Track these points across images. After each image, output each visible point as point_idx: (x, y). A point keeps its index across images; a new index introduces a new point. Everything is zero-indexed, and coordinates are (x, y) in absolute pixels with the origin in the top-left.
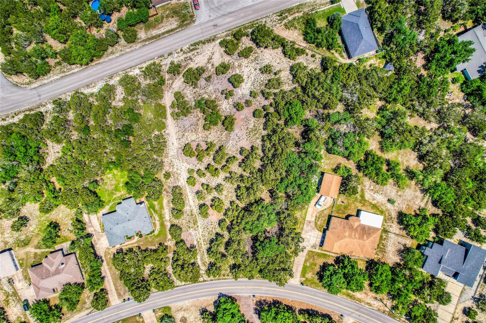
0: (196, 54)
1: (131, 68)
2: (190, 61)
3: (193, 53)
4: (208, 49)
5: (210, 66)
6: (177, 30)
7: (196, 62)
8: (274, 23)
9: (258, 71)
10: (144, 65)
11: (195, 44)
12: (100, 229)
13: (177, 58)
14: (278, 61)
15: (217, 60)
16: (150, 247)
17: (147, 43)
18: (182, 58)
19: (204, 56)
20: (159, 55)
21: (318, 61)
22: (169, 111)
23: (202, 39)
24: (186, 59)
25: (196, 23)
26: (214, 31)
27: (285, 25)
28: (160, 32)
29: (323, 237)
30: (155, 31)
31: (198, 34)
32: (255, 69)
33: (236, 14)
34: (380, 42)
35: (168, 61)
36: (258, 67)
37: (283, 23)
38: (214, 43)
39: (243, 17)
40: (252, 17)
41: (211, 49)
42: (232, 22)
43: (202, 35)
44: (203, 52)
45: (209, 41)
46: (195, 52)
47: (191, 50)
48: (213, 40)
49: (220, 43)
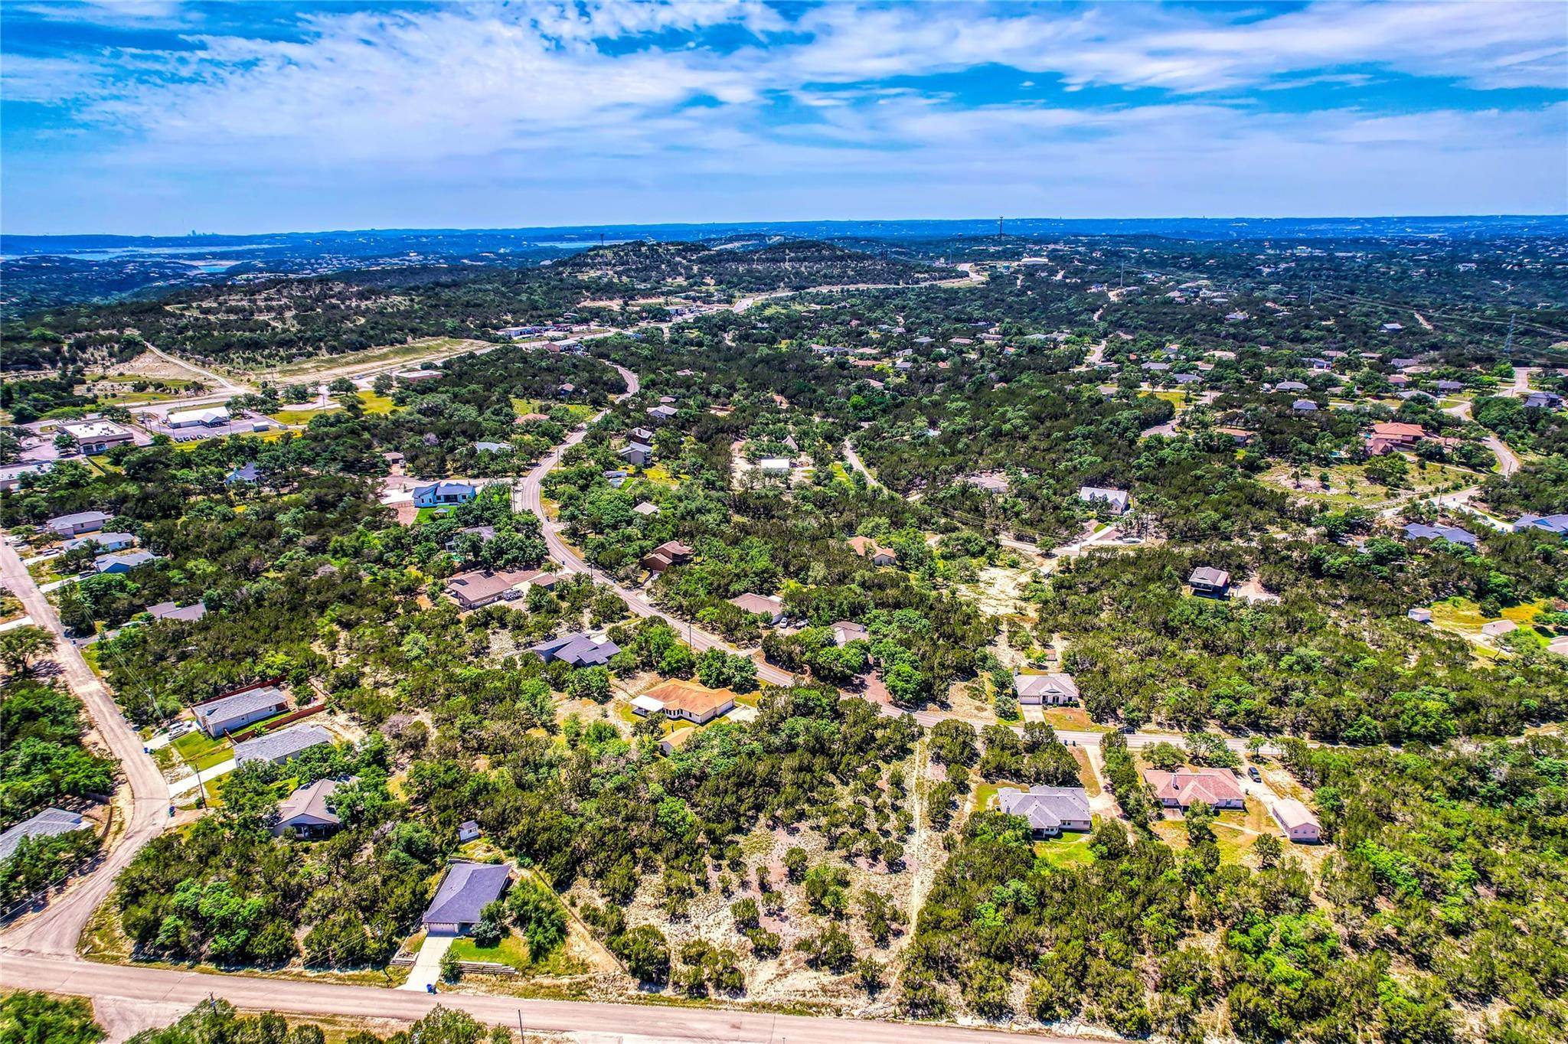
0: (808, 995)
1: (976, 1030)
3: (815, 1000)
5: (788, 965)
7: (814, 982)
8: (604, 986)
9: (694, 922)
13: (858, 1004)
15: (768, 968)
18: (842, 1001)
21: (571, 893)
22: (911, 927)
23: (779, 1015)
24: (837, 994)
26: (744, 1020)
27: (585, 971)
29: (727, 711)
32: (698, 928)
33: (675, 1031)
34: (439, 876)
35: (877, 1008)
36: (689, 928)
37: (586, 976)
38: (758, 1000)
39: (665, 1019)
40: (646, 1013)
41: (770, 991)
42: (693, 1020)
43: (775, 1022)
44: (789, 993)
45: (765, 1007)
46: (808, 999)
47: (816, 1005)
48: (755, 1005)
49: (744, 996)
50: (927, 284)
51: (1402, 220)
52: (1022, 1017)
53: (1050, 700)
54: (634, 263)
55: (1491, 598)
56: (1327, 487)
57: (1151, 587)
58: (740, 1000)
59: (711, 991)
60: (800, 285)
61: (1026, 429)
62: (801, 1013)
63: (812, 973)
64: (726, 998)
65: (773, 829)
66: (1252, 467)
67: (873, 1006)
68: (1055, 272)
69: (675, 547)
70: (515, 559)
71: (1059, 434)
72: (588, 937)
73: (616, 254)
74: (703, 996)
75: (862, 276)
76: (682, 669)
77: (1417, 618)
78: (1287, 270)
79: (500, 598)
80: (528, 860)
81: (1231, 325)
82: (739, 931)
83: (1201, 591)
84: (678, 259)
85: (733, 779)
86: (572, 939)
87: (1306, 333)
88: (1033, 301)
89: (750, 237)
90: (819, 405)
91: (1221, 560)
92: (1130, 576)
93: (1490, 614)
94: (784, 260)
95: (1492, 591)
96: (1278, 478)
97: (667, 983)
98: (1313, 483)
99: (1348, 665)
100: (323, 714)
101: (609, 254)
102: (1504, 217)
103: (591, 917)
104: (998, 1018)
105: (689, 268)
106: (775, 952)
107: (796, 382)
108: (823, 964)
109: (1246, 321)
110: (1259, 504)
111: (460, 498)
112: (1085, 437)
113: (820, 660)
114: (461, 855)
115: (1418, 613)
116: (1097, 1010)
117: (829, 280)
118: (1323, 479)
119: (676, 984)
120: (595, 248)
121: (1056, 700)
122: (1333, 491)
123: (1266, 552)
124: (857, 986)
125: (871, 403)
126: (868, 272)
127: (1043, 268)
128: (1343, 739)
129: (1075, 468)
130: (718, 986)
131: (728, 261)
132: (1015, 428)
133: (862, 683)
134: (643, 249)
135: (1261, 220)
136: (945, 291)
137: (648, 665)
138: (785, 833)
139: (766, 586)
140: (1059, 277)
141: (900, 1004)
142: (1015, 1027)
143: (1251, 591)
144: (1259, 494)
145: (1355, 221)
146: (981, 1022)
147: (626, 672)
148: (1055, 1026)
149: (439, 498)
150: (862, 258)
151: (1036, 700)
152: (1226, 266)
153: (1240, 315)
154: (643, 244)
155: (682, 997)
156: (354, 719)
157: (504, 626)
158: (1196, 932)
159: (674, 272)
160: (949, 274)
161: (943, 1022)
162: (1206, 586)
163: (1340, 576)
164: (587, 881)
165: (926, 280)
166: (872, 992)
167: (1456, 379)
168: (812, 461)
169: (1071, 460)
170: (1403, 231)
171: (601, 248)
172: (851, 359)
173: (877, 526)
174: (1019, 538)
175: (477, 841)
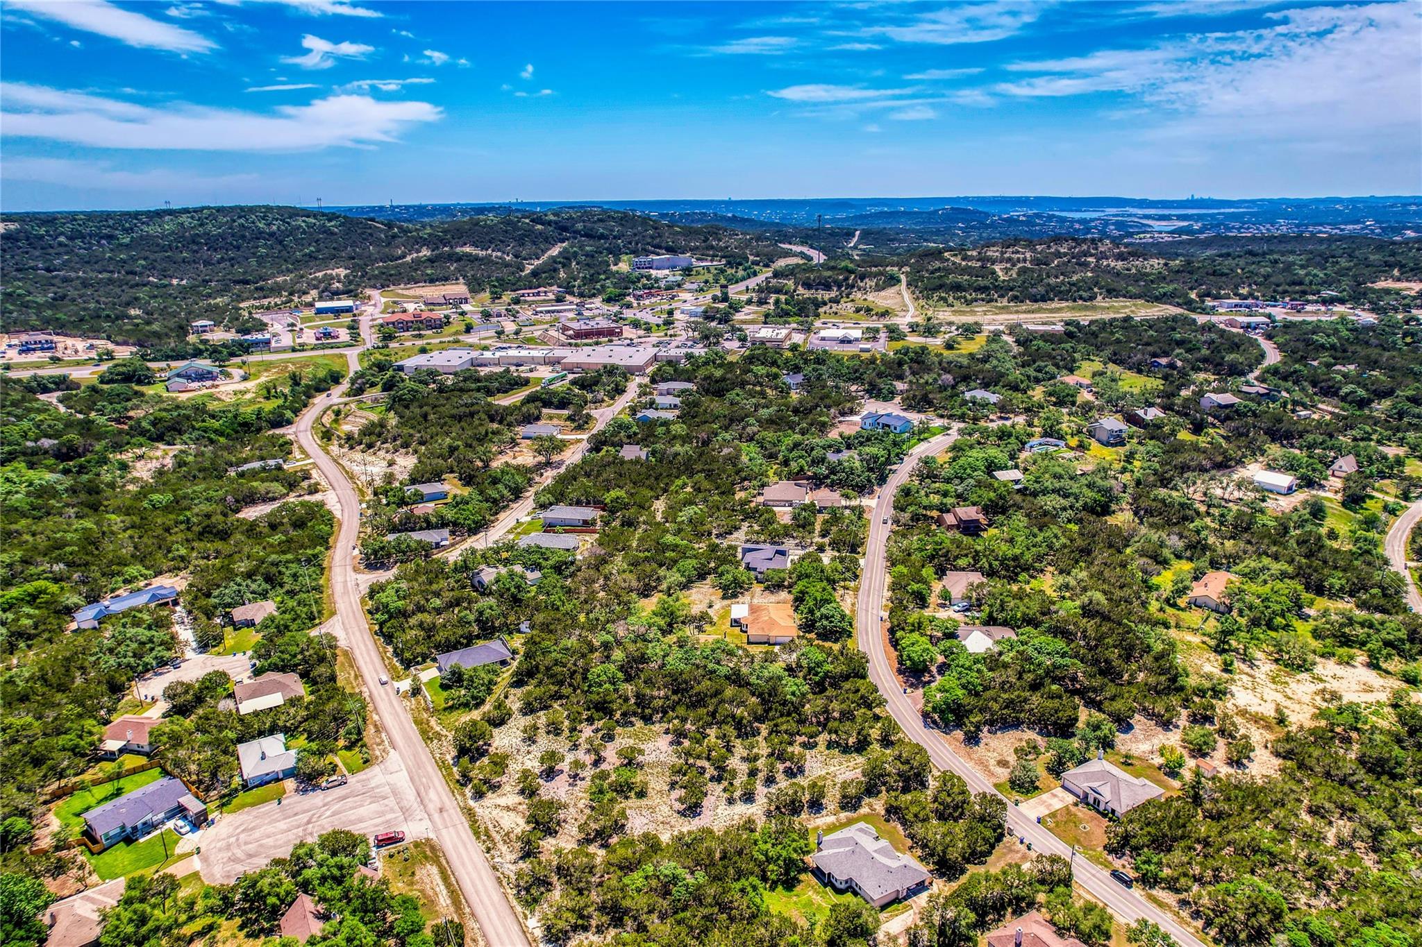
0: (497, 829)
1: (524, 932)
2: (512, 835)
5: (522, 807)
6: (444, 862)
10: (519, 909)
11: (477, 834)
12: (906, 914)
13: (507, 856)
14: (514, 729)
15: (511, 799)
16: (902, 833)
18: (505, 848)
19: (502, 817)
20: (497, 886)
23: (467, 823)
24: (508, 841)
25: (432, 835)
26: (452, 811)
28: (445, 892)
30: (442, 901)
31: (458, 833)
35: (510, 867)
36: (524, 749)
38: (476, 808)
41: (489, 811)
42: (436, 791)
43: (460, 826)
58: (470, 802)
149: (878, 424)
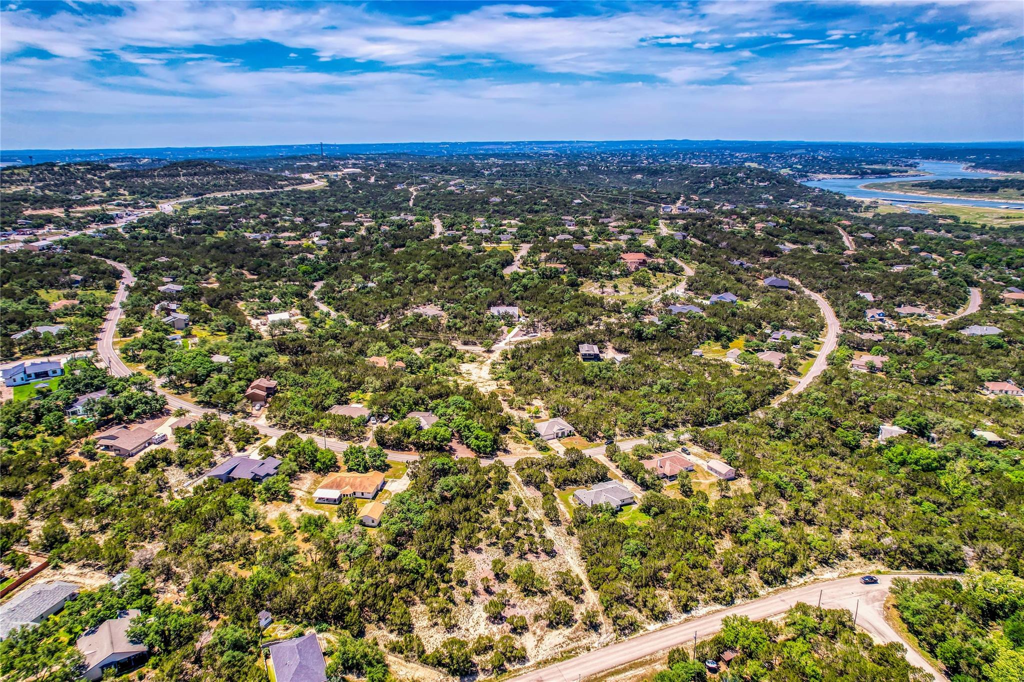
0: (564, 645)
1: (660, 630)
2: (572, 636)
3: (570, 647)
4: (545, 651)
5: (538, 632)
6: (603, 674)
7: (561, 636)
13: (593, 640)
14: (431, 639)
15: (529, 639)
17: (648, 658)
18: (584, 641)
19: (550, 644)
21: (369, 637)
22: (587, 585)
23: (558, 664)
24: (578, 639)
26: (541, 674)
29: (383, 486)
31: (566, 669)
32: (468, 630)
34: (261, 661)
35: (604, 638)
38: (538, 660)
41: (541, 652)
43: (560, 668)
44: (552, 649)
45: (546, 662)
46: (565, 648)
47: (573, 650)
48: (539, 663)
49: (528, 660)
50: (290, 188)
51: (530, 143)
52: (676, 614)
53: (560, 435)
54: (51, 180)
55: (724, 339)
56: (617, 291)
57: (565, 360)
58: (527, 664)
59: (507, 665)
60: (199, 191)
61: (433, 275)
62: (569, 658)
63: (555, 632)
64: (518, 666)
65: (467, 553)
66: (574, 285)
67: (602, 638)
68: (369, 178)
69: (263, 382)
70: (144, 412)
71: (456, 277)
72: (404, 662)
73: (31, 173)
74: (505, 671)
75: (241, 185)
76: (330, 466)
77: (698, 354)
78: (498, 172)
79: (150, 444)
80: (325, 625)
81: (494, 205)
82: (493, 623)
83: (587, 358)
84: (89, 176)
85: (433, 527)
86: (393, 668)
87: (537, 208)
88: (366, 196)
89: (123, 159)
90: (277, 274)
91: (591, 339)
92: (549, 356)
93: (725, 347)
94: (179, 175)
95: (723, 335)
96: (590, 289)
97: (477, 672)
98: (609, 289)
99: (685, 384)
100: (47, 571)
101: (26, 174)
102: (578, 142)
103: (395, 649)
104: (665, 620)
105: (102, 184)
106: (525, 628)
107: (252, 261)
108: (558, 624)
109: (502, 202)
110: (592, 305)
111: (50, 373)
112: (474, 277)
113: (422, 439)
114: (268, 639)
115: (697, 352)
116: (706, 596)
117: (219, 188)
118: (615, 287)
119: (483, 670)
120: (8, 168)
121: (563, 433)
122: (622, 293)
123: (609, 331)
124: (586, 630)
125: (315, 270)
126: (245, 182)
127: (360, 175)
128: (706, 423)
129: (477, 297)
130: (509, 660)
131: (132, 177)
132: (427, 275)
133: (451, 448)
134: (56, 169)
135: (456, 143)
136: (306, 192)
137: (303, 469)
138: (475, 553)
139: (343, 399)
140: (372, 180)
141: (615, 631)
142: (677, 621)
143: (610, 354)
144: (589, 300)
145: (507, 144)
146: (659, 625)
147: (292, 476)
148: (693, 613)
149: (29, 376)
150: (237, 172)
151: (552, 436)
152: (463, 171)
153: (497, 199)
154: (54, 165)
155: (493, 676)
156: (84, 566)
157: (169, 463)
158: (717, 540)
159: (90, 185)
160: (302, 182)
161: (641, 632)
162: (590, 355)
163: (653, 338)
164: (373, 626)
165: (287, 186)
166: (596, 631)
167: (639, 228)
168: (298, 312)
169: (472, 292)
170: (532, 149)
171: (15, 167)
172: (282, 241)
173: (380, 348)
174: (465, 343)
175: (273, 625)
